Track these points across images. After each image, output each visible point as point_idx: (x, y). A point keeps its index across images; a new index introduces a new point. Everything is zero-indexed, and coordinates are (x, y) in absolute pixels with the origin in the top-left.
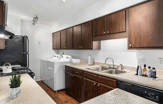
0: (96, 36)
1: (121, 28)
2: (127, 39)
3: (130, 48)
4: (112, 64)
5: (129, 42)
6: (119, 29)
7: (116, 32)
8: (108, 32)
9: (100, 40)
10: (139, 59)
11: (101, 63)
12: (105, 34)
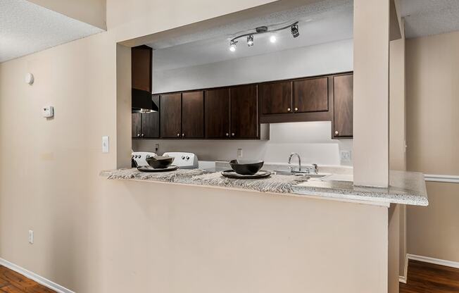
0: (269, 113)
1: (321, 104)
2: (330, 122)
3: (335, 137)
4: (298, 164)
5: (334, 128)
6: (318, 106)
7: (312, 110)
8: (296, 109)
9: (268, 122)
10: (343, 153)
11: (270, 165)
12: (289, 112)
